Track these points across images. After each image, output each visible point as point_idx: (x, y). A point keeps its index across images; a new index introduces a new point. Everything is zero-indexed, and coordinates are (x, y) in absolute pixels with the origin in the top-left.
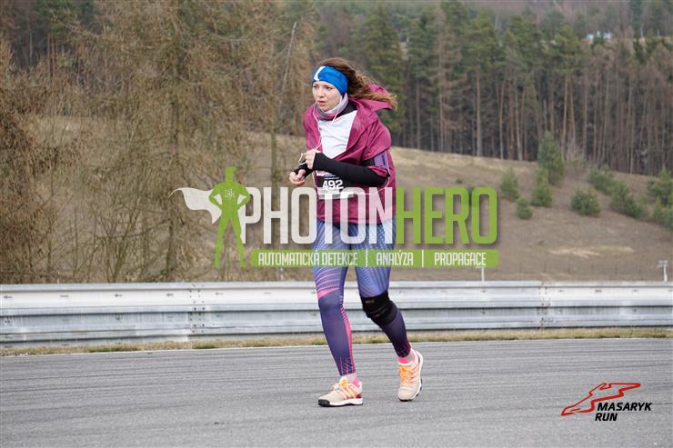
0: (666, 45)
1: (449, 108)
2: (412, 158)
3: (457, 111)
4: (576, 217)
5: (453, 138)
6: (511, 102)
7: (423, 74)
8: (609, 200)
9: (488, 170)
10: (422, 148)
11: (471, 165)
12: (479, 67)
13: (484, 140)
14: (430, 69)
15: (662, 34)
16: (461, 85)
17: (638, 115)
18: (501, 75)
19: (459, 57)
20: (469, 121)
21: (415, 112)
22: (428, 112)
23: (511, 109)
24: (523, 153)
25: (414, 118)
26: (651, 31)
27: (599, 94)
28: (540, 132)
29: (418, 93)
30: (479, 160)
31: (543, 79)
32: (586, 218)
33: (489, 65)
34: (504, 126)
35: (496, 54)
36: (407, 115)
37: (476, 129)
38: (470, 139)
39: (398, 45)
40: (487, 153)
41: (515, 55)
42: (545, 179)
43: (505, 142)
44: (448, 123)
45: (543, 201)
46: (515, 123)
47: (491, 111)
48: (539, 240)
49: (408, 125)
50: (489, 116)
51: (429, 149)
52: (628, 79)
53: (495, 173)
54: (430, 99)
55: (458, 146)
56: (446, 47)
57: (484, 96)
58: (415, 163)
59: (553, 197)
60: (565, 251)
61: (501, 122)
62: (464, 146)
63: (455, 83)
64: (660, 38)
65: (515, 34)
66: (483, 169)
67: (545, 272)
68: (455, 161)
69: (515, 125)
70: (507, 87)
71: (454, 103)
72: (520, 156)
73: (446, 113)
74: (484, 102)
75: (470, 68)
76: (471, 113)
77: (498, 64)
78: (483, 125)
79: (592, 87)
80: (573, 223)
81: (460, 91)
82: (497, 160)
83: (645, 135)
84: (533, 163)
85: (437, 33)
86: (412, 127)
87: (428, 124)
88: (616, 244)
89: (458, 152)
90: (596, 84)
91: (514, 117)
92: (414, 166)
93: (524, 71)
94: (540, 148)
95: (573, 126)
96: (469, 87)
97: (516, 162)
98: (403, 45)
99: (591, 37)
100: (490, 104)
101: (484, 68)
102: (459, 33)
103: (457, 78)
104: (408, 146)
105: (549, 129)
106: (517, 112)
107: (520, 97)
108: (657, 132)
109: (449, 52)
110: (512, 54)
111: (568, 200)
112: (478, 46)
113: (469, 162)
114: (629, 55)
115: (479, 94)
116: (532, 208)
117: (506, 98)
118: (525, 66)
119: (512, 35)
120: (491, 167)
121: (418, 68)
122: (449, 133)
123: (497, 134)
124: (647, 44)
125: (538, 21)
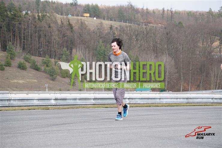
4: (19, 70)
8: (30, 65)
15: (46, 13)
17: (39, 38)
24: (2, 49)
26: (42, 12)
27: (27, 31)
28: (7, 42)
31: (9, 25)
32: (22, 70)
42: (9, 58)
45: (8, 65)
48: (7, 77)
52: (36, 26)
59: (12, 63)
60: (15, 81)
67: (9, 88)
79: (25, 28)
80: (18, 72)
83: (41, 45)
84: (5, 52)
88: (32, 79)
90: (26, 27)
93: (2, 22)
94: (8, 47)
95: (18, 41)
99: (24, 12)
105: (11, 41)
107: (1, 30)
108: (45, 44)
111: (17, 65)
114: (36, 19)
116: (4, 67)
124: (42, 15)
125: (6, 6)
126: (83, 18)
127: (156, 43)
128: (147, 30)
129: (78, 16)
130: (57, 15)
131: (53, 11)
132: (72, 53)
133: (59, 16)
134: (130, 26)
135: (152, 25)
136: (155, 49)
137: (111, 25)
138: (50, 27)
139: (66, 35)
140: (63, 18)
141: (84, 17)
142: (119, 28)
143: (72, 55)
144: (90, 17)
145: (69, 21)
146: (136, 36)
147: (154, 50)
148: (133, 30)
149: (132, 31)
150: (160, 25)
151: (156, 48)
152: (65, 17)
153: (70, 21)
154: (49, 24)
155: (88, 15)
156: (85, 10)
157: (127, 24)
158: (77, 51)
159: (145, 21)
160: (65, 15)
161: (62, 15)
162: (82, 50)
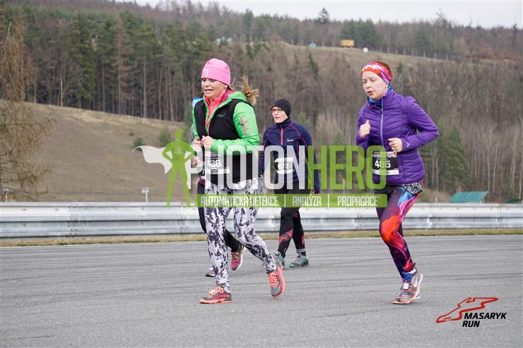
0: (266, 48)
1: (124, 84)
2: (99, 118)
3: (130, 87)
5: (128, 105)
6: (166, 81)
7: (108, 61)
9: (150, 127)
10: (107, 111)
11: (140, 123)
12: (145, 57)
13: (148, 107)
14: (112, 58)
15: (264, 40)
16: (133, 70)
18: (160, 63)
19: (132, 51)
20: (138, 94)
21: (101, 87)
22: (111, 87)
23: (166, 86)
24: (175, 116)
25: (101, 90)
26: (256, 38)
28: (186, 102)
29: (103, 73)
30: (145, 120)
31: (188, 67)
33: (152, 56)
34: (162, 97)
35: (157, 49)
36: (96, 88)
37: (143, 99)
38: (139, 106)
39: (91, 41)
40: (150, 116)
41: (170, 50)
43: (162, 109)
44: (124, 94)
46: (169, 96)
47: (154, 88)
49: (97, 96)
50: (152, 91)
51: (111, 112)
52: (242, 69)
53: (155, 129)
54: (112, 78)
55: (131, 110)
56: (124, 44)
57: (148, 77)
58: (101, 121)
61: (160, 95)
62: (135, 111)
63: (130, 68)
64: (262, 42)
65: (169, 36)
66: (147, 126)
68: (129, 120)
69: (169, 97)
70: (164, 71)
71: (128, 81)
72: (172, 118)
73: (123, 88)
74: (148, 82)
75: (139, 58)
76: (140, 88)
77: (158, 56)
78: (148, 97)
81: (133, 73)
82: (157, 120)
84: (181, 123)
85: (117, 33)
86: (99, 97)
87: (111, 95)
89: (131, 115)
91: (169, 92)
92: (100, 123)
93: (175, 61)
94: (186, 113)
96: (138, 71)
97: (170, 122)
98: (93, 40)
99: (219, 40)
100: (153, 83)
101: (148, 59)
102: (131, 34)
103: (130, 65)
104: (96, 110)
106: (170, 89)
107: (172, 79)
109: (125, 47)
110: (167, 50)
112: (144, 43)
113: (138, 121)
114: (243, 53)
115: (145, 76)
117: (164, 79)
118: (176, 58)
119: (167, 37)
120: (153, 125)
121: (103, 57)
122: (125, 102)
123: (157, 102)
124: (255, 46)
125: (184, 28)
126: (341, 49)
127: (497, 99)
128: (477, 72)
129: (329, 45)
130: (287, 44)
131: (279, 37)
132: (317, 123)
133: (289, 47)
134: (441, 65)
135: (488, 61)
136: (496, 111)
137: (400, 64)
138: (270, 69)
139: (304, 85)
140: (299, 50)
141: (343, 47)
142: (416, 69)
143: (317, 127)
144: (355, 46)
145: (310, 57)
146: (454, 86)
147: (493, 116)
148: (447, 73)
149: (444, 75)
150: (506, 60)
151: (498, 110)
152: (303, 48)
153: (313, 56)
154: (269, 63)
155: (351, 43)
156: (346, 33)
157: (435, 60)
158: (326, 119)
159: (474, 53)
160: (304, 45)
161: (296, 43)
162: (337, 115)
